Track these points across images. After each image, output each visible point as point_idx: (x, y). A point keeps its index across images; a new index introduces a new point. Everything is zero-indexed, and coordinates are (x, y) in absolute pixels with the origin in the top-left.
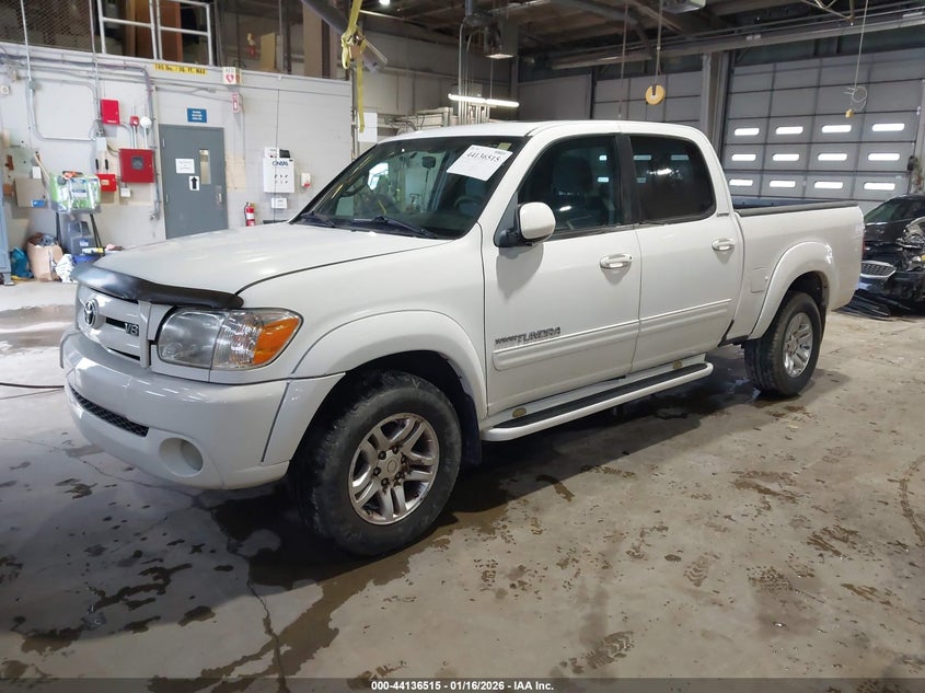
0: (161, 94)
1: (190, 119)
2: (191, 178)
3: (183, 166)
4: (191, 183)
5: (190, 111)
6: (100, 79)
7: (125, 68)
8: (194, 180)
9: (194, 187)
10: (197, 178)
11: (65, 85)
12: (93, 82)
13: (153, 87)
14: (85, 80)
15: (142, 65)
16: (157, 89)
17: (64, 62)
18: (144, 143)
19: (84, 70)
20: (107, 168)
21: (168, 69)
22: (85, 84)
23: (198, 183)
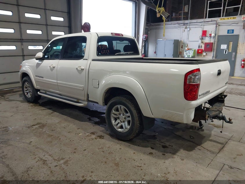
0: (220, 27)
1: (228, 33)
2: (225, 50)
3: (223, 46)
4: (225, 51)
5: (228, 31)
6: (204, 25)
7: (212, 21)
8: (226, 51)
9: (226, 53)
10: (227, 50)
11: (196, 28)
12: (202, 26)
13: (218, 25)
14: (200, 26)
15: (216, 20)
16: (219, 25)
17: (197, 22)
18: (212, 41)
19: (200, 24)
20: (201, 48)
21: (224, 19)
22: (200, 27)
23: (227, 52)
